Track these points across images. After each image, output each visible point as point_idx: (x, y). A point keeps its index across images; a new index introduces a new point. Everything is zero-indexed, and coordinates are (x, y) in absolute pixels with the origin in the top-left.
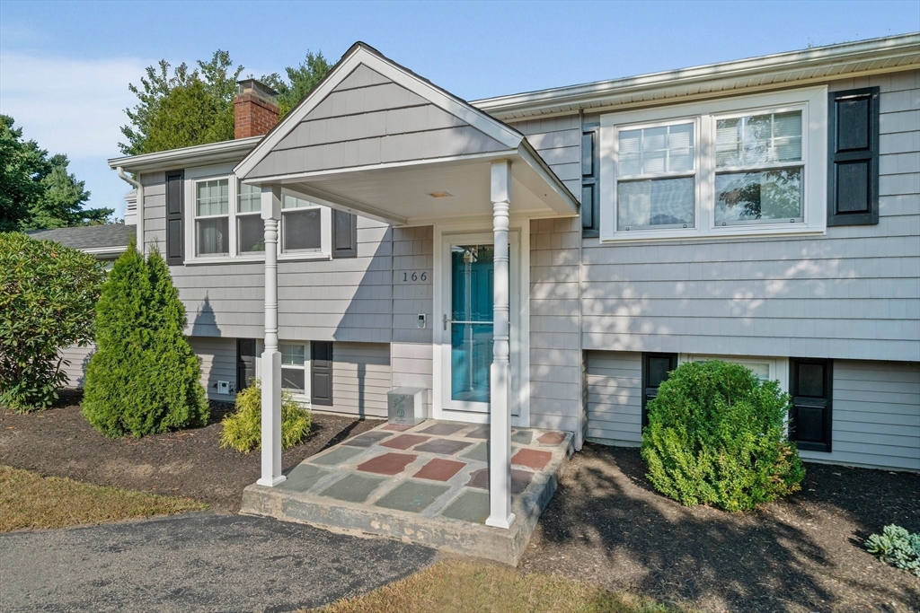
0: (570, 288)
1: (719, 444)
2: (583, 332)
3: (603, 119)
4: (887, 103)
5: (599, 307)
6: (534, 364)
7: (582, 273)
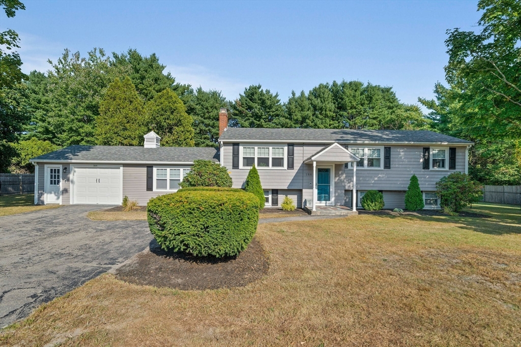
0: (342, 178)
1: (376, 201)
2: (345, 186)
3: (349, 146)
4: (392, 150)
5: (347, 182)
6: (335, 193)
7: (344, 175)
